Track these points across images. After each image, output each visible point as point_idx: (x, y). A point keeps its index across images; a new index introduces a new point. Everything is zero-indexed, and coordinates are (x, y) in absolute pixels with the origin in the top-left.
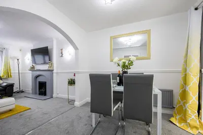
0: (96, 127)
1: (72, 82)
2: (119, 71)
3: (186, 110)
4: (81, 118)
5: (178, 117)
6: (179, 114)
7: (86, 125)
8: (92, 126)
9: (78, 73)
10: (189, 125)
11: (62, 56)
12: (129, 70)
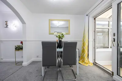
0: (44, 76)
1: (19, 48)
2: (57, 40)
3: (84, 57)
4: (31, 73)
5: (81, 60)
6: (82, 59)
7: (37, 76)
8: (41, 76)
9: (26, 41)
10: (85, 63)
11: (7, 27)
12: (62, 40)
